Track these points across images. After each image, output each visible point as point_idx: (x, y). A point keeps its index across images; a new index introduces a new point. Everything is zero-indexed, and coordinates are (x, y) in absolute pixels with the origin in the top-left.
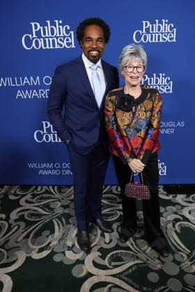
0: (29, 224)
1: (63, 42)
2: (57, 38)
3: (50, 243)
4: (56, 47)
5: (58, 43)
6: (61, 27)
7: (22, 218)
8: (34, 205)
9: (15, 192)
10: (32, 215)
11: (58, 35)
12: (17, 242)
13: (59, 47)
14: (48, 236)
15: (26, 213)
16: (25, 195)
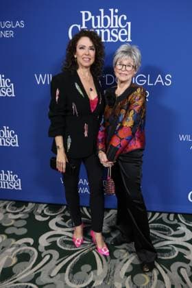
0: (63, 254)
1: (118, 34)
2: (111, 29)
3: (93, 282)
4: (109, 40)
5: (111, 36)
6: (116, 17)
7: (53, 246)
8: (66, 229)
9: (43, 211)
10: (65, 242)
11: (112, 26)
12: (51, 277)
13: (112, 40)
14: (88, 273)
15: (58, 239)
16: (54, 217)
